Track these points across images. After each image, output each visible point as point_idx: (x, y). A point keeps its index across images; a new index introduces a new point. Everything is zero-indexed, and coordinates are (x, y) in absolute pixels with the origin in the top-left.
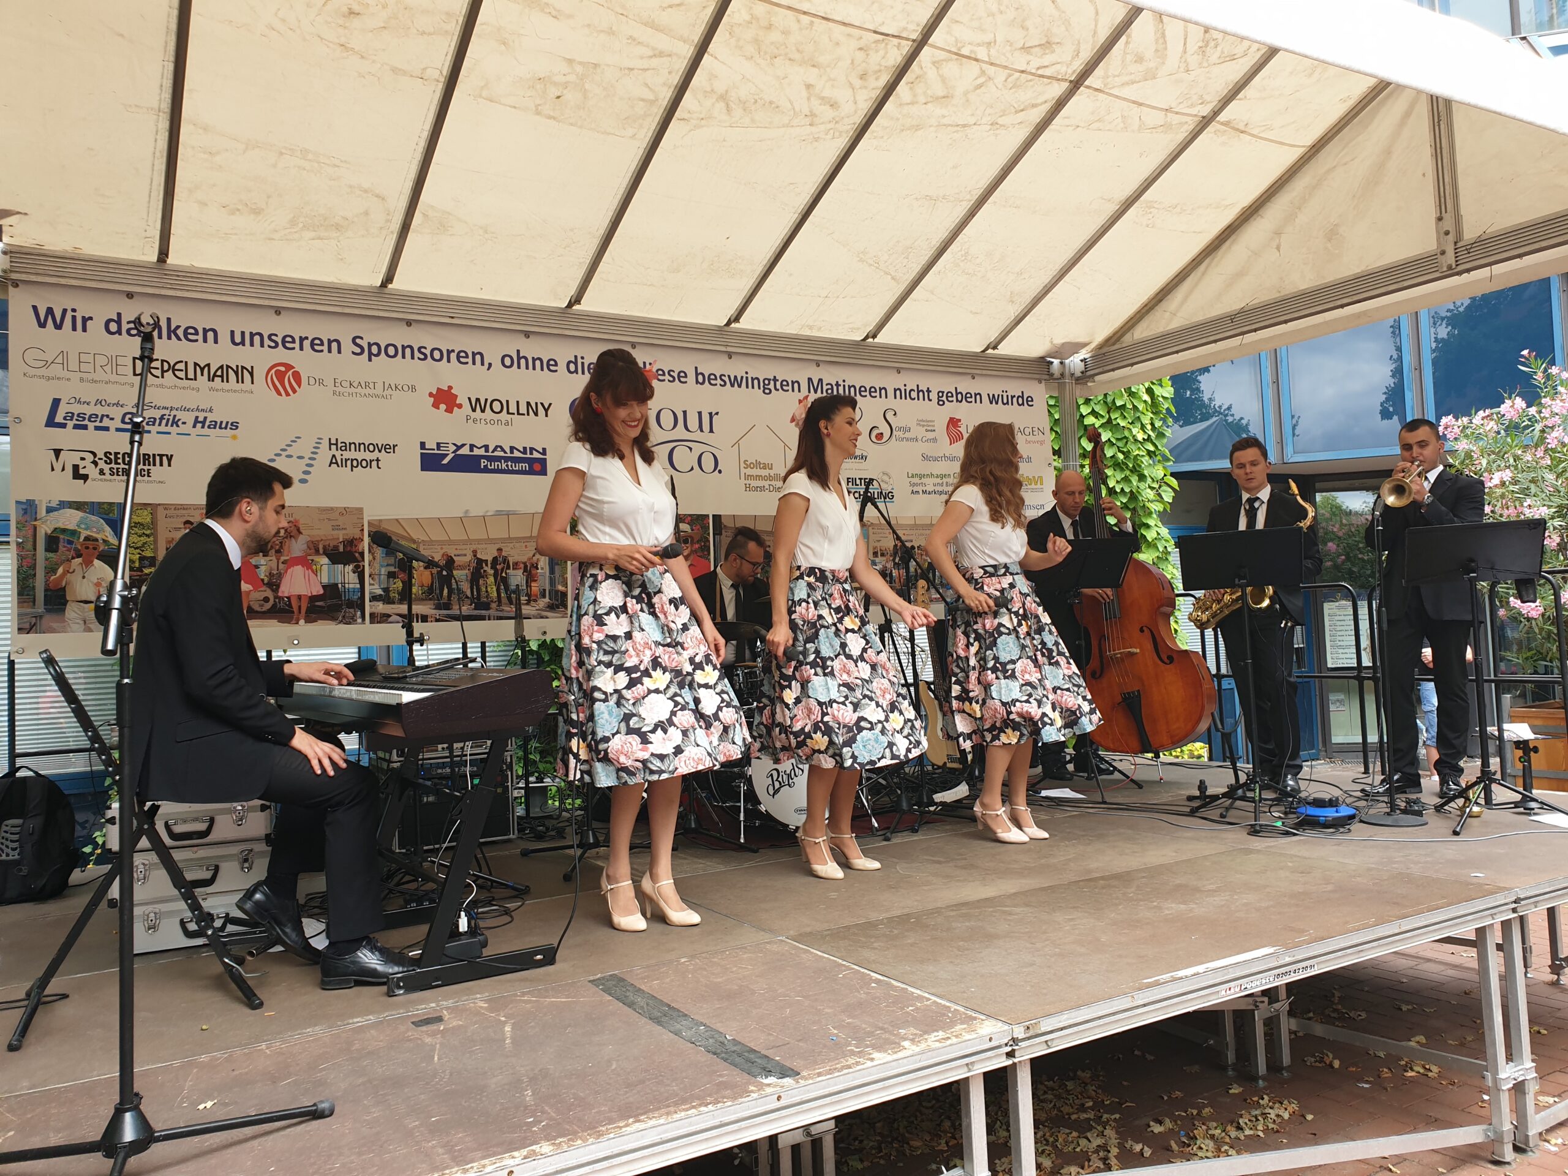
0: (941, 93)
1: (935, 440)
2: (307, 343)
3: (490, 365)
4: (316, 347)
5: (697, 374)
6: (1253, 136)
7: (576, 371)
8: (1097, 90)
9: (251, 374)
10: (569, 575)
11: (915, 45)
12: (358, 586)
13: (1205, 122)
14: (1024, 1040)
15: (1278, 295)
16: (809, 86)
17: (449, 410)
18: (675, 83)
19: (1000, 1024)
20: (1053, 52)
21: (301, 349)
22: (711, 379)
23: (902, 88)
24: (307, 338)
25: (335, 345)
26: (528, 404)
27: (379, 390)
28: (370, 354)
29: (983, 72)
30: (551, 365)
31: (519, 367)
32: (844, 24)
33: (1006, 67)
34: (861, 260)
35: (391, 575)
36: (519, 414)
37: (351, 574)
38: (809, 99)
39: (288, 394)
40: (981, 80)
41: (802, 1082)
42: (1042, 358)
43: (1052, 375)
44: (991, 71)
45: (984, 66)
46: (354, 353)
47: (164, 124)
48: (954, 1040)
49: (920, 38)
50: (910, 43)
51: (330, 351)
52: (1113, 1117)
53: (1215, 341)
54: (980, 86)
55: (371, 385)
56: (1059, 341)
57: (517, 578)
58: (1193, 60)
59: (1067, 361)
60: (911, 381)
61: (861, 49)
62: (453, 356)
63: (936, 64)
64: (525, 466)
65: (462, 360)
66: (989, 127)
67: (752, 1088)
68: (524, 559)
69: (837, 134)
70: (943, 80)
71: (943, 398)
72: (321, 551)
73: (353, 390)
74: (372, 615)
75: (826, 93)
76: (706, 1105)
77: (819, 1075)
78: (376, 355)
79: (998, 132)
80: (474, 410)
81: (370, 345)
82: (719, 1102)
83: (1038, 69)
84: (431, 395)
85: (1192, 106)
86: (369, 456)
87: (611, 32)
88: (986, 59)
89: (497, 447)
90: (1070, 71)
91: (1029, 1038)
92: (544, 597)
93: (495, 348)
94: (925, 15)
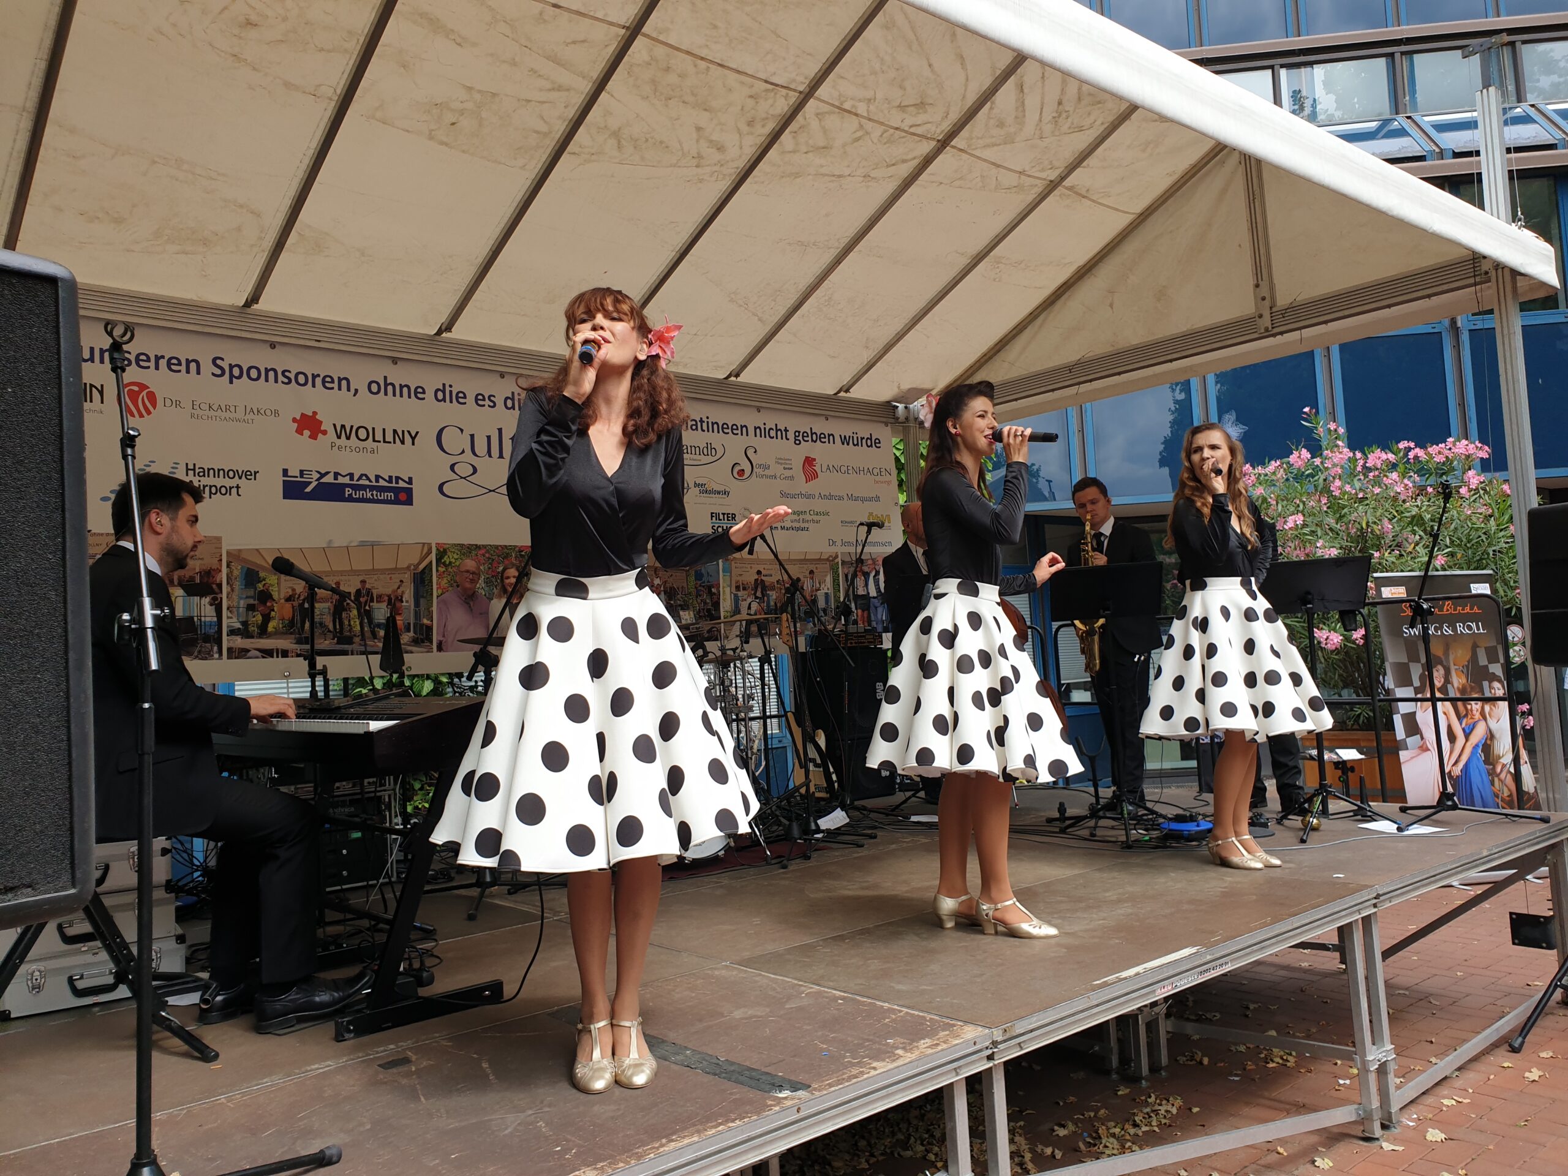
0: (822, 144)
1: (792, 478)
2: (163, 363)
3: (356, 391)
4: (173, 367)
6: (1094, 201)
7: (444, 400)
8: (960, 150)
9: (101, 393)
10: (434, 608)
11: (802, 96)
12: (215, 619)
13: (1052, 186)
14: (1001, 1043)
15: (1111, 349)
16: (699, 129)
17: (313, 436)
18: (571, 116)
19: (980, 1029)
20: (926, 112)
21: (157, 368)
23: (786, 137)
24: (163, 357)
25: (193, 365)
26: (395, 431)
27: (240, 414)
28: (232, 376)
29: (861, 126)
30: (418, 393)
31: (386, 394)
32: (738, 72)
33: (882, 124)
34: (732, 301)
35: (250, 608)
36: (385, 442)
37: (208, 606)
38: (698, 141)
39: (141, 416)
40: (859, 134)
41: (817, 1093)
42: (889, 402)
43: (898, 418)
44: (869, 125)
45: (863, 121)
46: (213, 374)
47: (26, 124)
48: (945, 1046)
49: (807, 90)
50: (797, 94)
51: (188, 372)
52: (1018, 1125)
53: (1053, 390)
54: (857, 139)
55: (232, 409)
56: (906, 386)
57: (381, 612)
58: (1048, 128)
59: (911, 406)
60: (770, 420)
61: (751, 97)
62: (318, 381)
63: (819, 115)
64: (391, 495)
65: (328, 385)
66: (862, 179)
67: (770, 1103)
68: (389, 591)
69: (721, 177)
70: (825, 131)
71: (800, 438)
72: (176, 583)
73: (212, 413)
74: (230, 650)
75: (714, 137)
76: (733, 1121)
77: (830, 1085)
78: (236, 378)
79: (870, 184)
80: (339, 437)
81: (231, 367)
82: (744, 1118)
83: (911, 127)
84: (294, 420)
85: (1043, 170)
86: (228, 483)
87: (514, 63)
88: (865, 114)
89: (362, 475)
90: (938, 131)
91: (1005, 1041)
92: (408, 630)
93: (361, 373)
94: (813, 68)
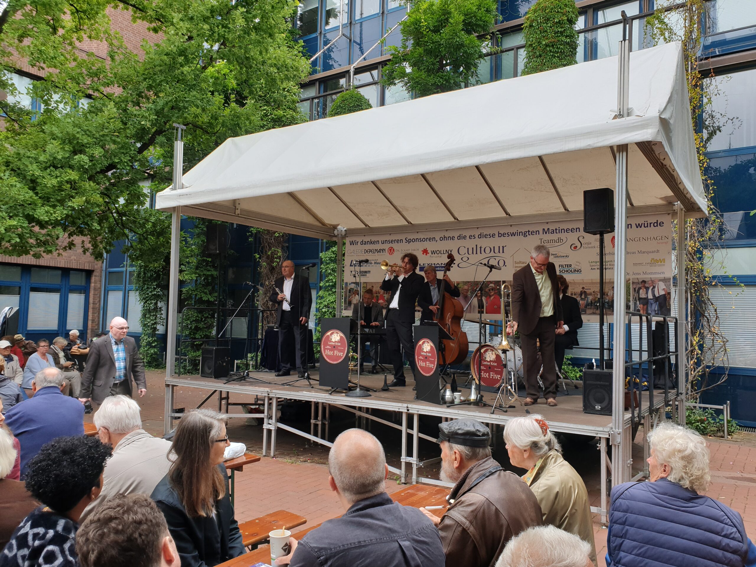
3: (437, 240)
4: (398, 242)
5: (499, 234)
7: (460, 239)
9: (385, 250)
17: (426, 255)
22: (504, 235)
26: (446, 250)
31: (444, 240)
36: (444, 253)
39: (392, 254)
42: (669, 203)
43: (674, 210)
46: (405, 242)
51: (401, 243)
59: (678, 203)
62: (428, 239)
80: (432, 254)
81: (409, 240)
84: (423, 250)
89: (438, 264)
93: (438, 235)
